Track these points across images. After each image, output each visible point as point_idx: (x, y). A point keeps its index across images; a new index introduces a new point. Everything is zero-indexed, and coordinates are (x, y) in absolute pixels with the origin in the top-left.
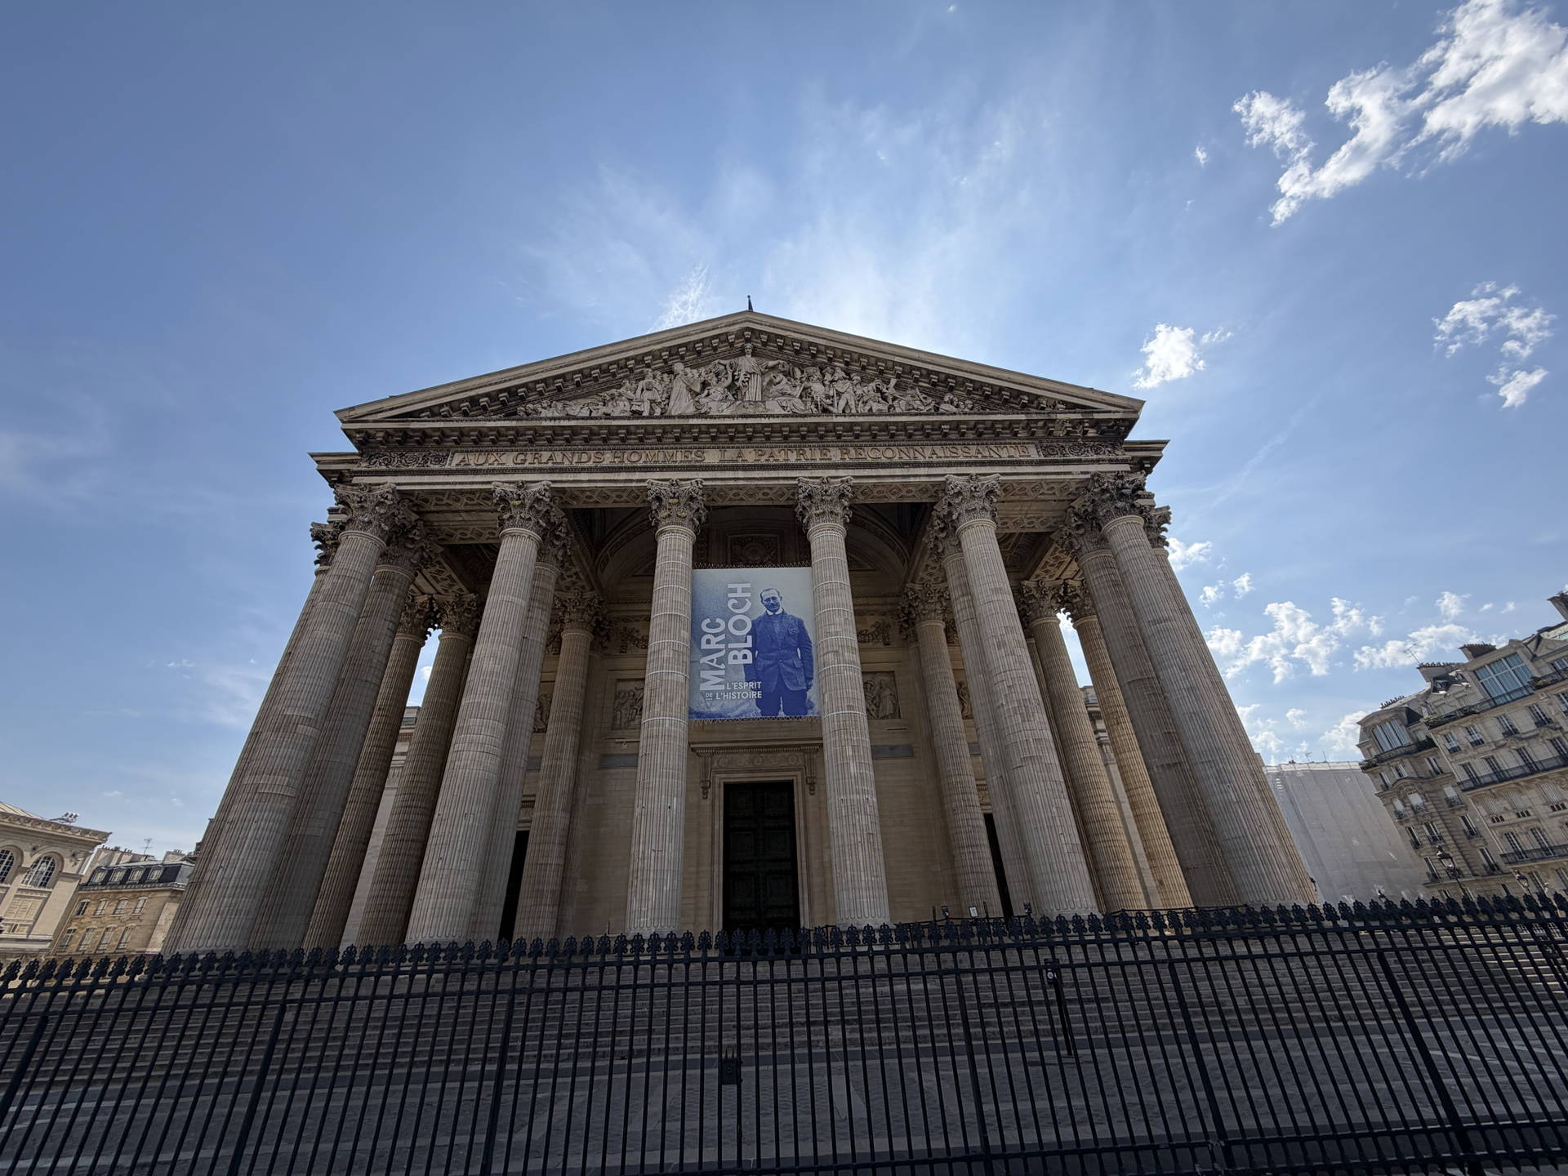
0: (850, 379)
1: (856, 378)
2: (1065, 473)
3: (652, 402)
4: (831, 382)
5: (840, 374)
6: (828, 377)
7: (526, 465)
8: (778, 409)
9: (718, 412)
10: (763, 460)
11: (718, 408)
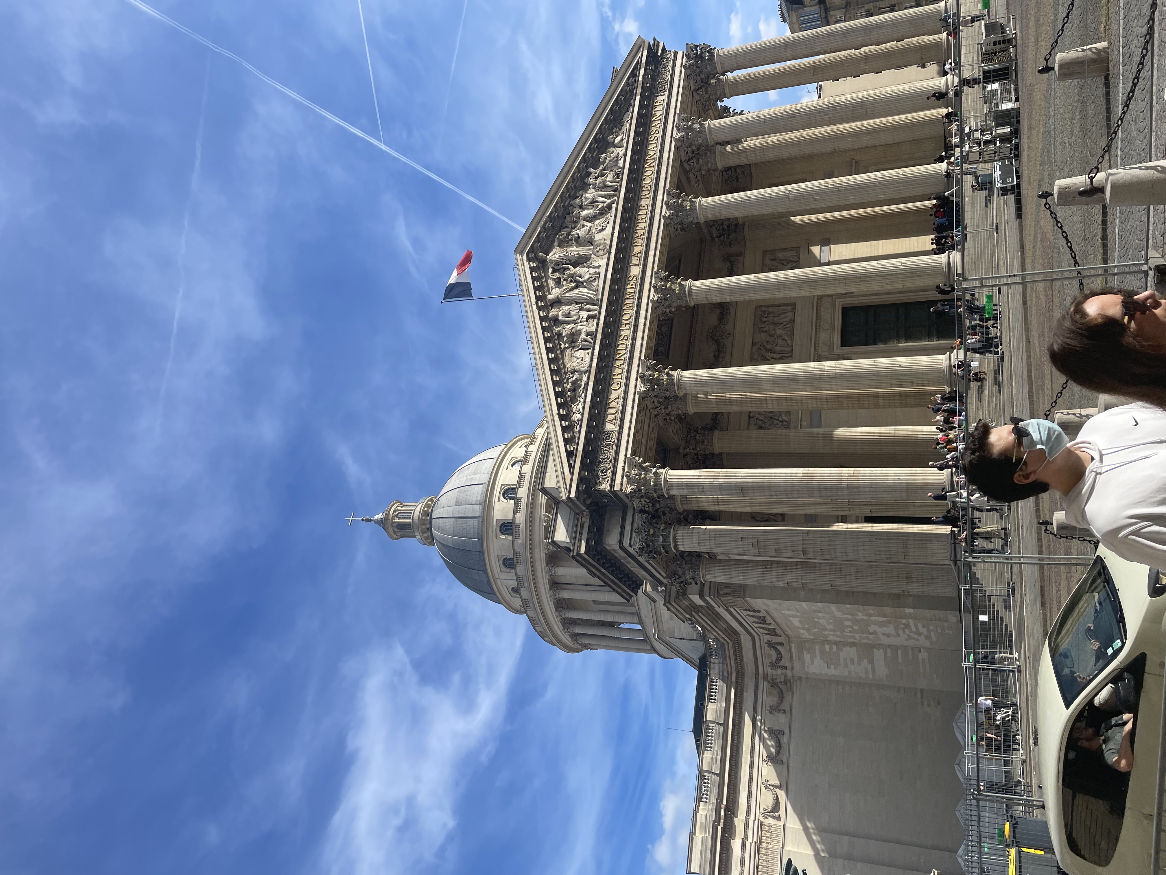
2: (679, 83)
3: (580, 309)
7: (623, 381)
8: (604, 233)
9: (599, 267)
10: (643, 242)
11: (595, 267)
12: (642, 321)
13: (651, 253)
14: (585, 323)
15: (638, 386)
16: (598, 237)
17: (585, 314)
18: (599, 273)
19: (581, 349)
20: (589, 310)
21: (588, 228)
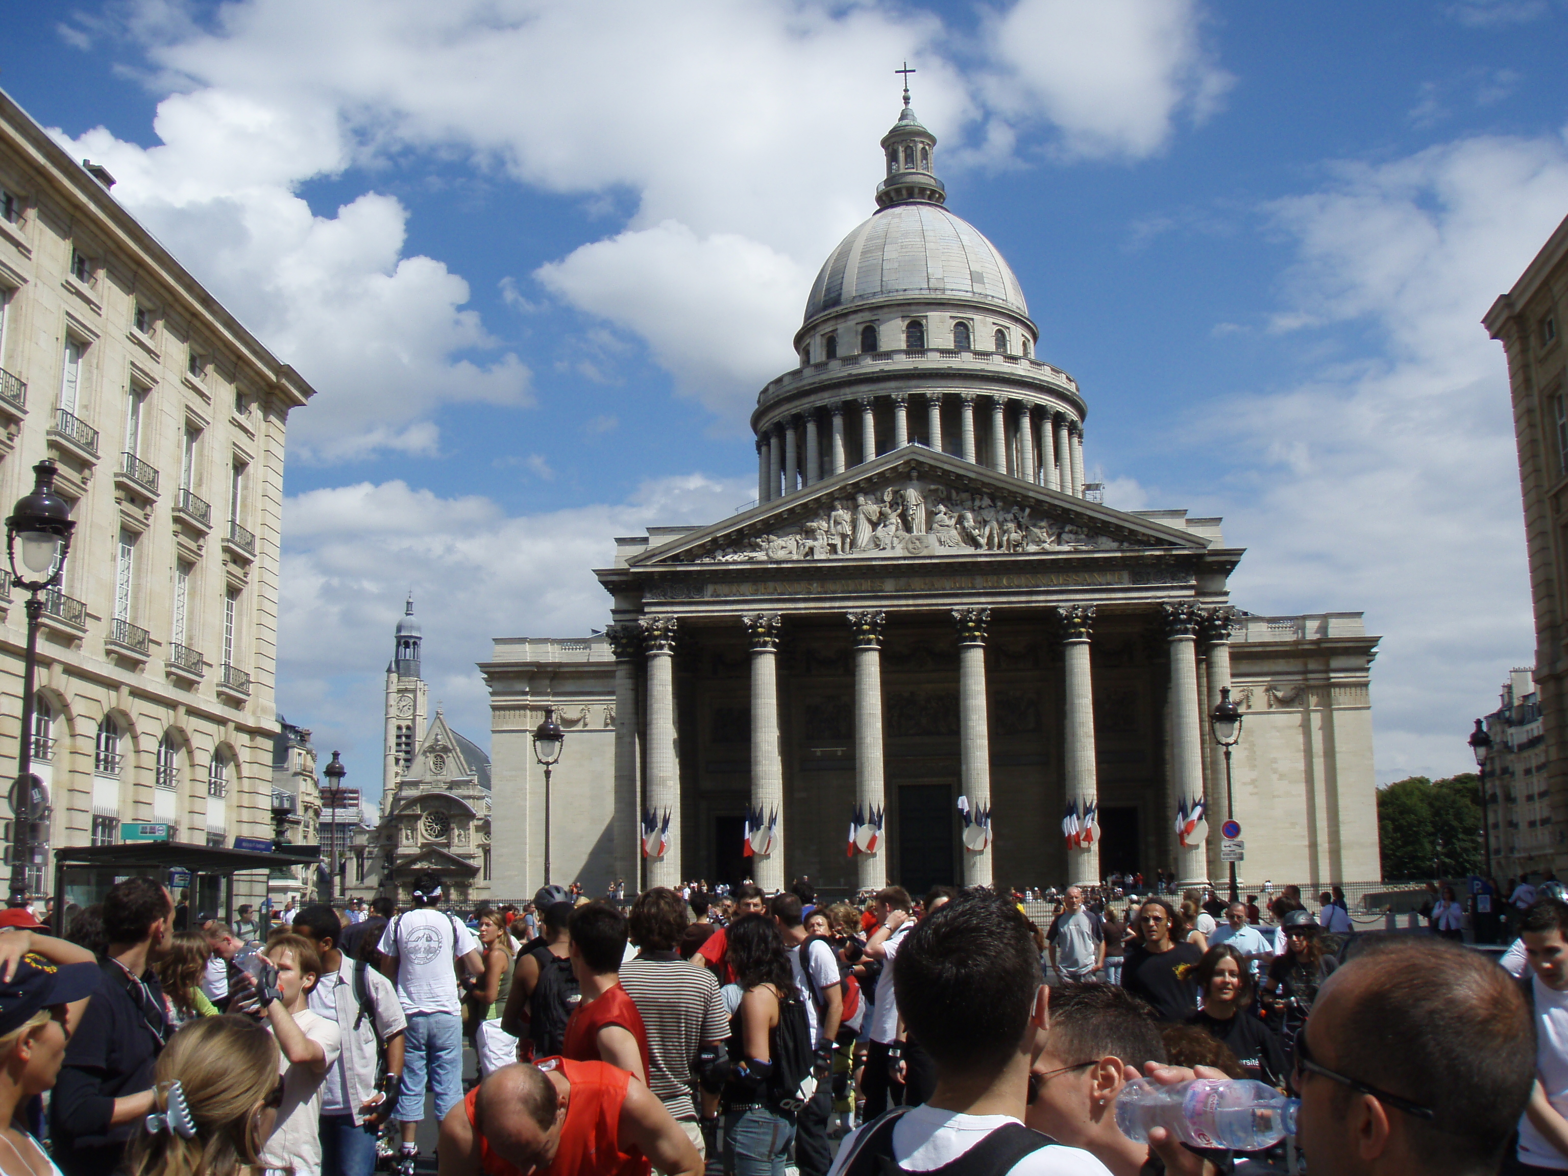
0: (995, 506)
1: (1000, 504)
2: (1146, 598)
3: (844, 536)
4: (980, 508)
5: (987, 501)
6: (977, 503)
7: (759, 597)
8: (937, 544)
9: (893, 548)
10: (928, 590)
11: (892, 543)
12: (827, 605)
13: (911, 602)
14: (825, 543)
15: (751, 613)
16: (932, 539)
17: (837, 541)
18: (884, 549)
19: (798, 543)
20: (843, 543)
21: (948, 522)
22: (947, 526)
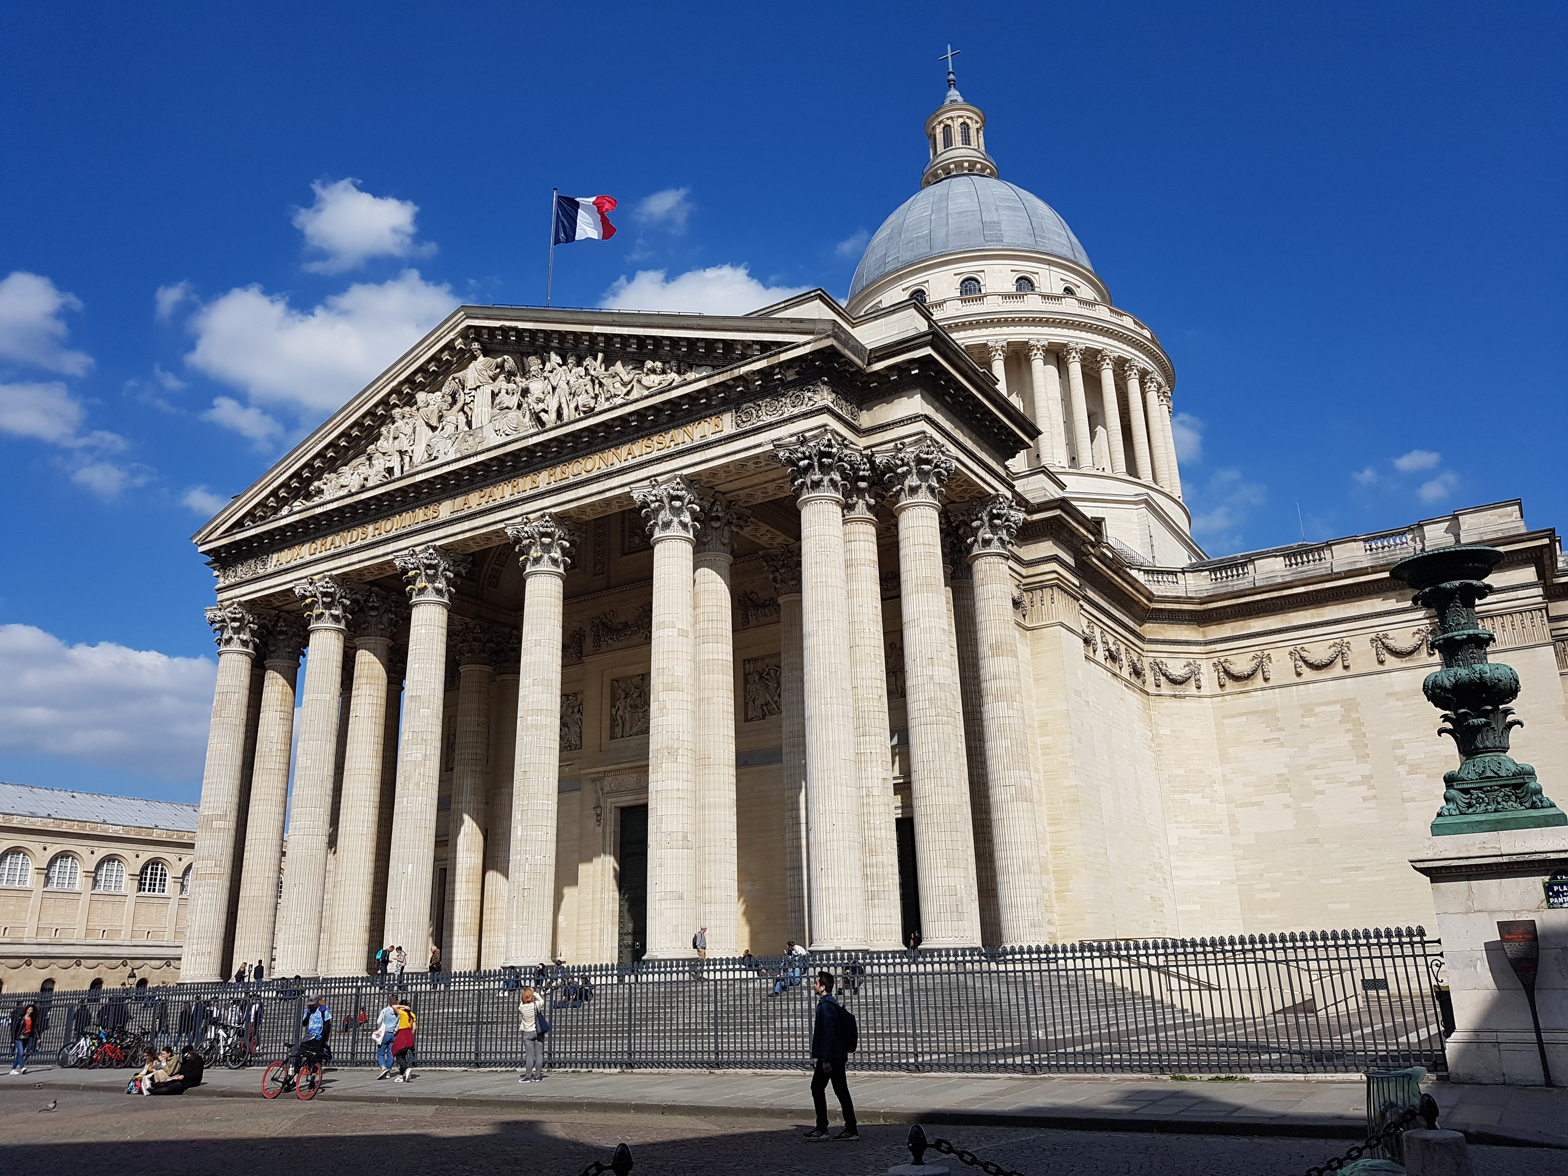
2: (755, 447)
3: (401, 452)
7: (318, 555)
8: (493, 435)
9: (445, 454)
10: (483, 503)
11: (444, 449)
12: (379, 551)
13: (466, 525)
15: (306, 580)
17: (395, 462)
22: (507, 408)
